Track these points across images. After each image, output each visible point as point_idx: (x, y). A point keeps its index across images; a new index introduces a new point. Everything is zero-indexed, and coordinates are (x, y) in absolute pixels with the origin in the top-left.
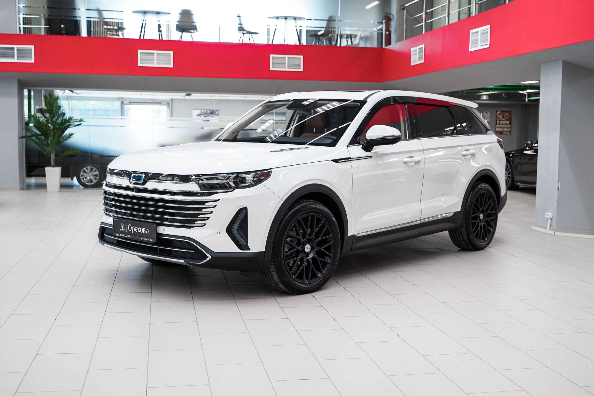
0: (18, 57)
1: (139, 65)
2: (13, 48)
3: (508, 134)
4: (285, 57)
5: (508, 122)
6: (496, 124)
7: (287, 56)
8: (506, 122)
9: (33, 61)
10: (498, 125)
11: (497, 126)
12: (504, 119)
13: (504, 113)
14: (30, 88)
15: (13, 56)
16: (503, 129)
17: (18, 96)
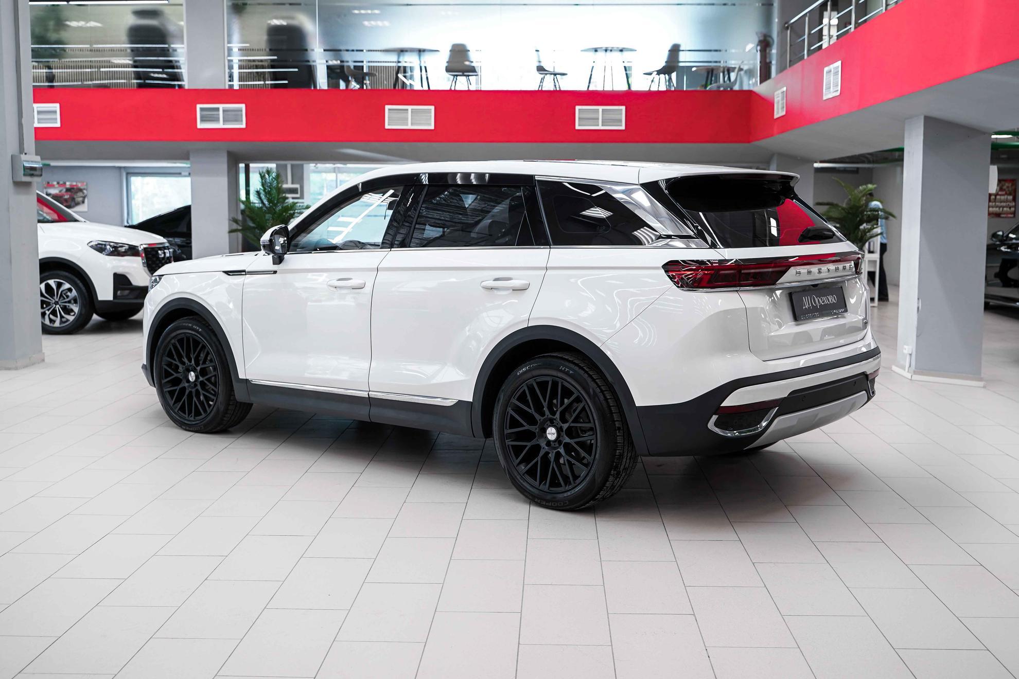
0: (225, 121)
1: (387, 127)
2: (218, 109)
3: (1011, 217)
4: (598, 110)
5: (1010, 198)
6: (990, 201)
7: (600, 108)
8: (1007, 198)
9: (243, 126)
10: (993, 202)
11: (991, 204)
12: (1004, 193)
13: (1003, 183)
14: (247, 162)
15: (217, 120)
16: (1001, 209)
17: (228, 172)
